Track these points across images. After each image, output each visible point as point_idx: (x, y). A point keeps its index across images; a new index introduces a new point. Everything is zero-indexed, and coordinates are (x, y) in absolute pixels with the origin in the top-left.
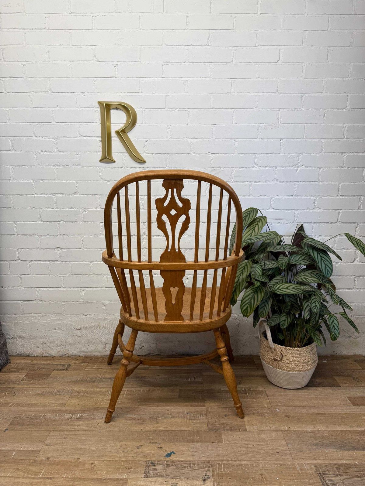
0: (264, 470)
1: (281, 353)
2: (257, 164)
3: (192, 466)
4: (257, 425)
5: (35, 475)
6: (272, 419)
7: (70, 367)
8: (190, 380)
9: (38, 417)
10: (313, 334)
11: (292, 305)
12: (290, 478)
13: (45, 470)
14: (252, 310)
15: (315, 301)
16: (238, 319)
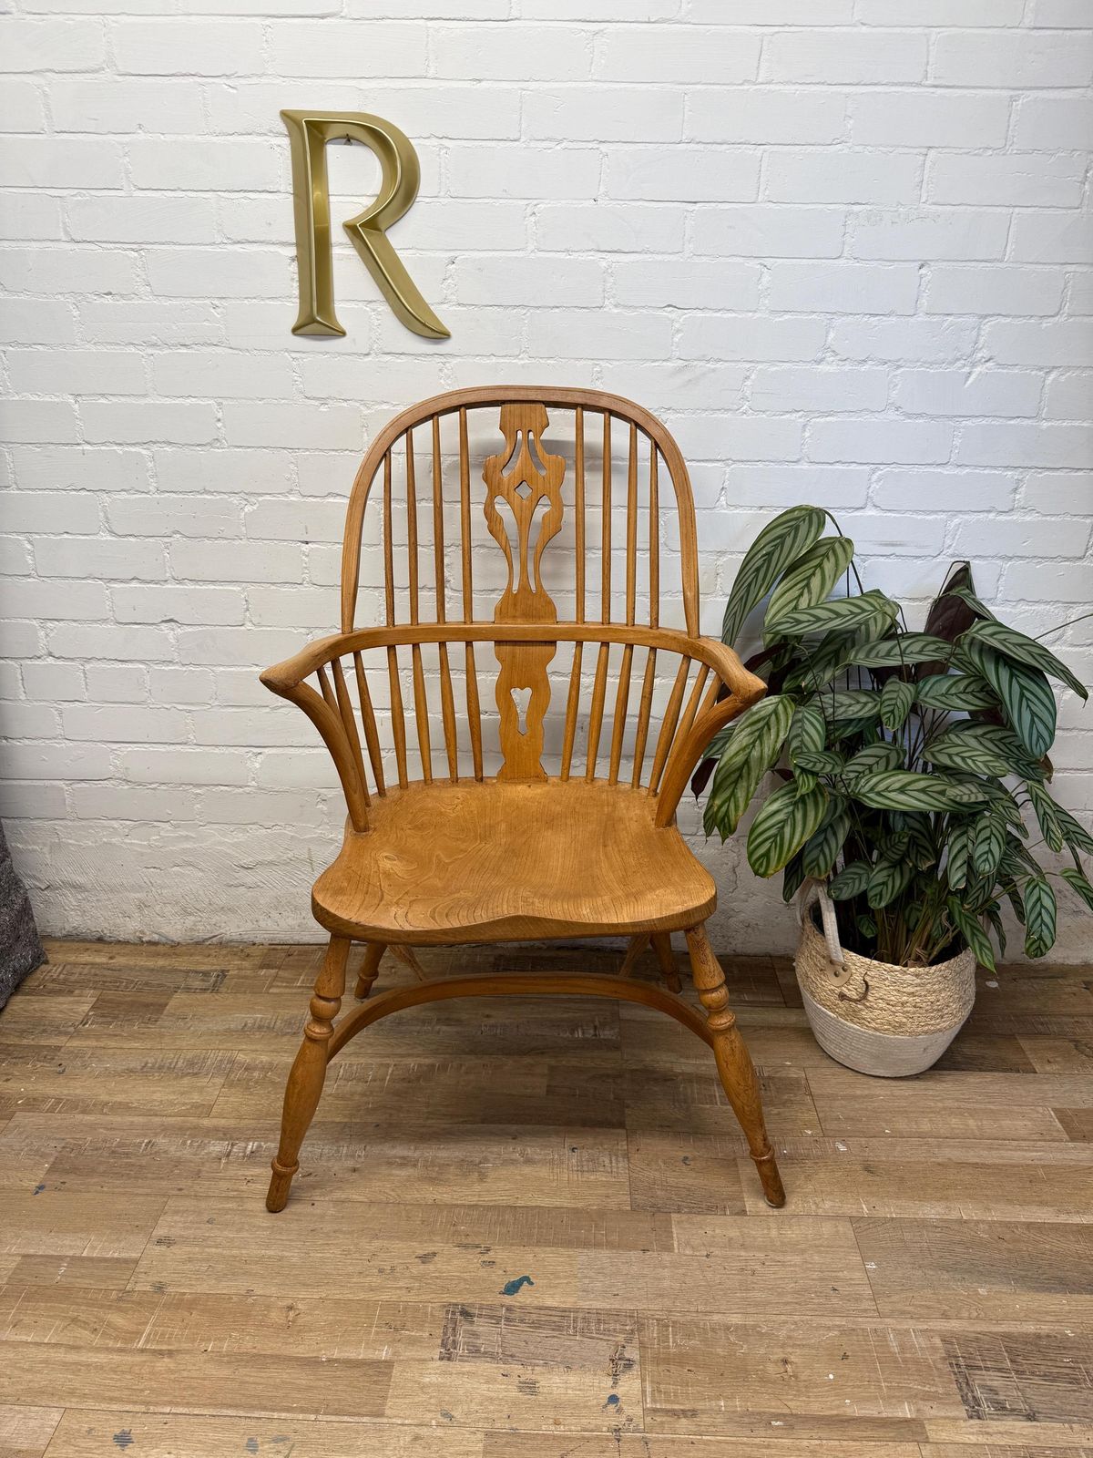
0: (794, 1346)
1: (865, 980)
2: (833, 351)
3: (580, 1325)
5: (125, 1340)
6: (822, 1175)
7: (226, 981)
8: (580, 1036)
9: (131, 1150)
10: (968, 928)
11: (912, 838)
12: (869, 1377)
13: (154, 1325)
14: (783, 859)
15: (988, 835)
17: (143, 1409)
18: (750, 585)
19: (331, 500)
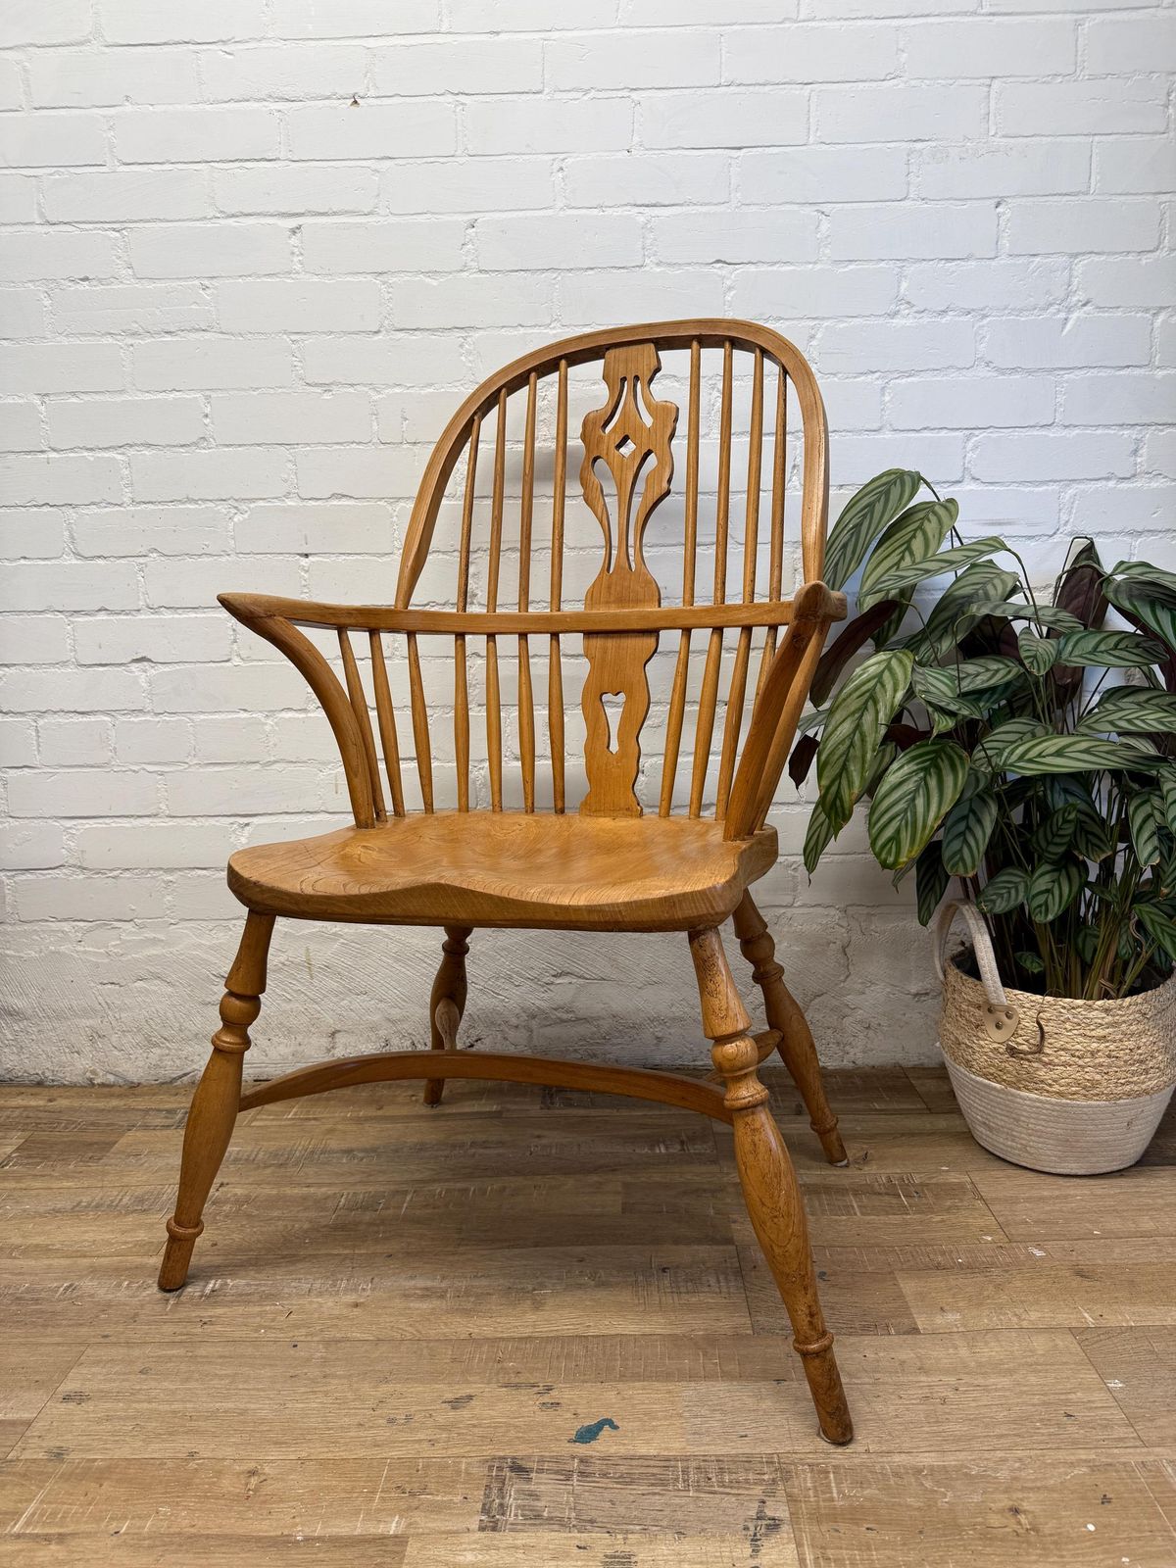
0: (1023, 1489)
1: (1038, 1023)
2: (908, 303)
3: (693, 1477)
4: (958, 1311)
6: (1019, 1284)
8: (663, 1150)
9: (43, 1295)
10: (1167, 938)
11: (1079, 823)
12: (1149, 1524)
13: (42, 1502)
14: (917, 840)
16: (845, 924)
18: (837, 564)
19: (335, 502)
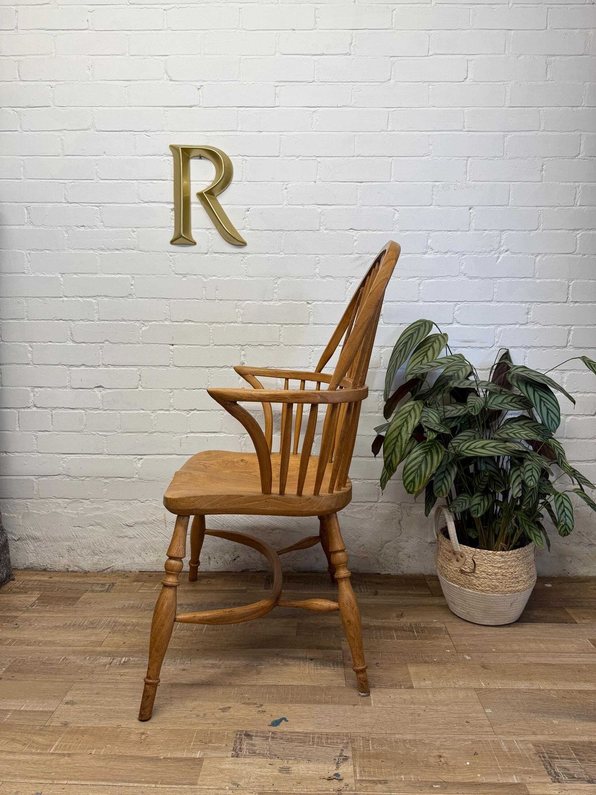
0: (445, 749)
1: (473, 560)
3: (316, 740)
4: (431, 680)
5: (43, 749)
6: (457, 670)
7: (114, 587)
9: (54, 661)
10: (527, 526)
11: (491, 476)
12: (491, 763)
13: (61, 742)
14: (422, 482)
15: (531, 468)
16: (400, 511)
17: (50, 782)
18: (397, 358)
19: (186, 323)
